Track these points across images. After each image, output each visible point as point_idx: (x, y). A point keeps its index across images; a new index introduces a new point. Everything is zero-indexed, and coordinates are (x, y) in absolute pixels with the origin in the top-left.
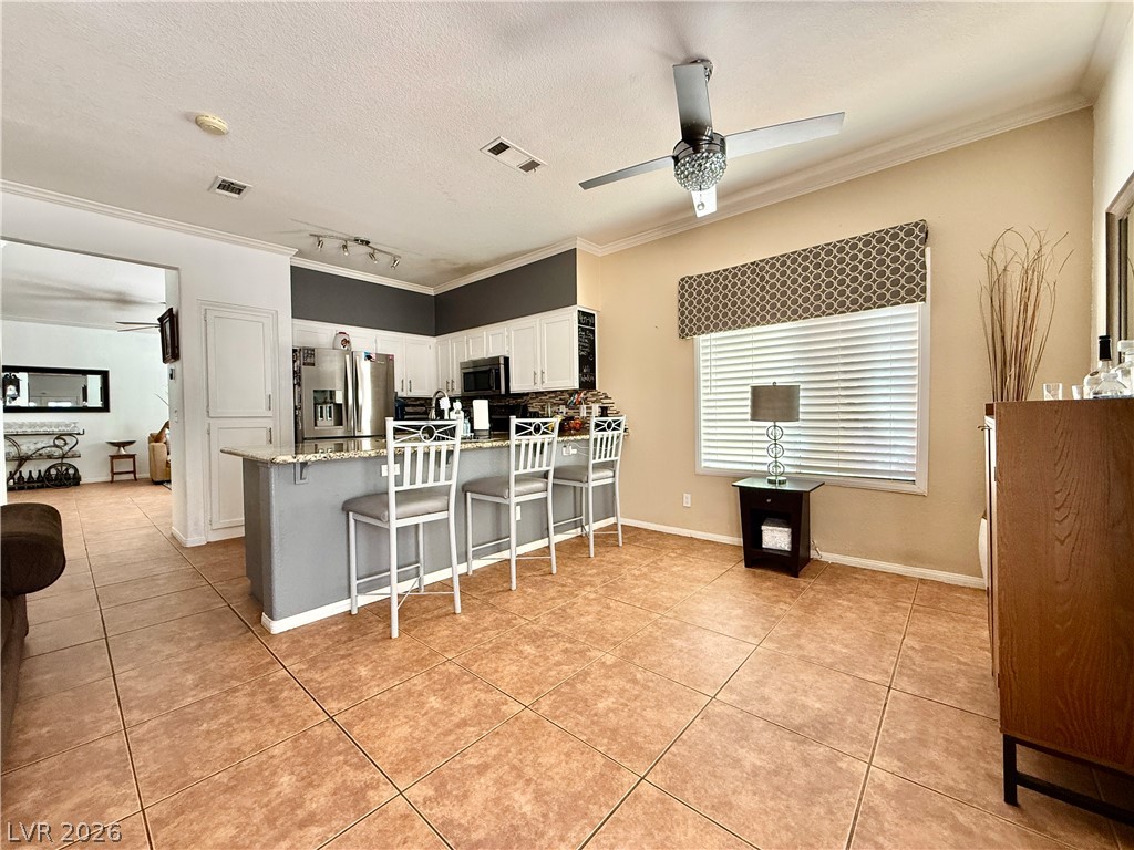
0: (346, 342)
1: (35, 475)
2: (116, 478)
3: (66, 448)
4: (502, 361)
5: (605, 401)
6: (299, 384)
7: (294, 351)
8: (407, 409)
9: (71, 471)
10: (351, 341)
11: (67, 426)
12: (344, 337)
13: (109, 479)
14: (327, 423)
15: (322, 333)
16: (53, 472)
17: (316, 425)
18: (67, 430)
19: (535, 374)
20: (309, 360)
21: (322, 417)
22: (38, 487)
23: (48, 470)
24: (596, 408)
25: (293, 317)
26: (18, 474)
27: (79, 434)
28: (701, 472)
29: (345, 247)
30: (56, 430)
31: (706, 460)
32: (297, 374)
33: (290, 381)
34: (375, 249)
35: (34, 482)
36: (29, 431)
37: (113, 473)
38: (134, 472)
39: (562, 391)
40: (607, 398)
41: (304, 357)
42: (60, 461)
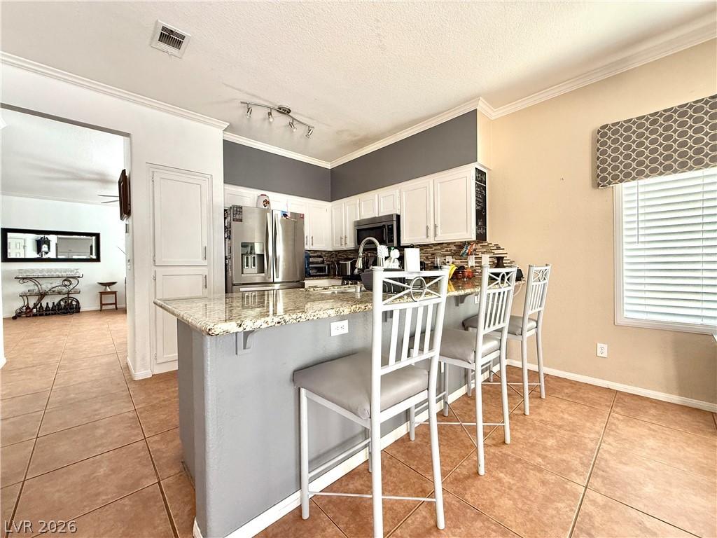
0: (267, 202)
1: (51, 306)
2: (104, 307)
3: (71, 287)
4: (395, 218)
5: (496, 252)
6: (229, 238)
7: (225, 210)
8: (311, 260)
9: (74, 303)
10: (271, 202)
11: (72, 271)
12: (264, 198)
13: (99, 308)
14: (251, 272)
15: (248, 197)
16: (62, 303)
17: (242, 273)
18: (72, 274)
19: (427, 228)
20: (237, 217)
21: (247, 265)
22: (52, 314)
23: (59, 302)
24: (486, 259)
25: (224, 183)
26: (39, 305)
27: (79, 277)
28: (622, 323)
29: (270, 114)
30: (64, 274)
31: (628, 311)
32: (227, 229)
33: (222, 235)
34: (293, 119)
35: (49, 310)
36: (47, 275)
37: (102, 305)
38: (115, 304)
39: (449, 244)
40: (499, 248)
41: (234, 214)
42: (66, 296)
